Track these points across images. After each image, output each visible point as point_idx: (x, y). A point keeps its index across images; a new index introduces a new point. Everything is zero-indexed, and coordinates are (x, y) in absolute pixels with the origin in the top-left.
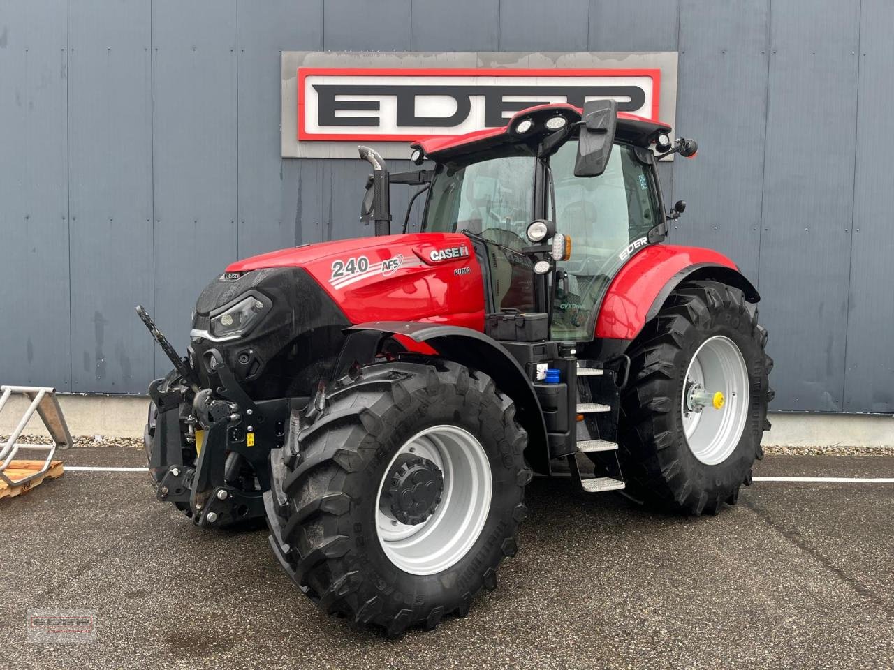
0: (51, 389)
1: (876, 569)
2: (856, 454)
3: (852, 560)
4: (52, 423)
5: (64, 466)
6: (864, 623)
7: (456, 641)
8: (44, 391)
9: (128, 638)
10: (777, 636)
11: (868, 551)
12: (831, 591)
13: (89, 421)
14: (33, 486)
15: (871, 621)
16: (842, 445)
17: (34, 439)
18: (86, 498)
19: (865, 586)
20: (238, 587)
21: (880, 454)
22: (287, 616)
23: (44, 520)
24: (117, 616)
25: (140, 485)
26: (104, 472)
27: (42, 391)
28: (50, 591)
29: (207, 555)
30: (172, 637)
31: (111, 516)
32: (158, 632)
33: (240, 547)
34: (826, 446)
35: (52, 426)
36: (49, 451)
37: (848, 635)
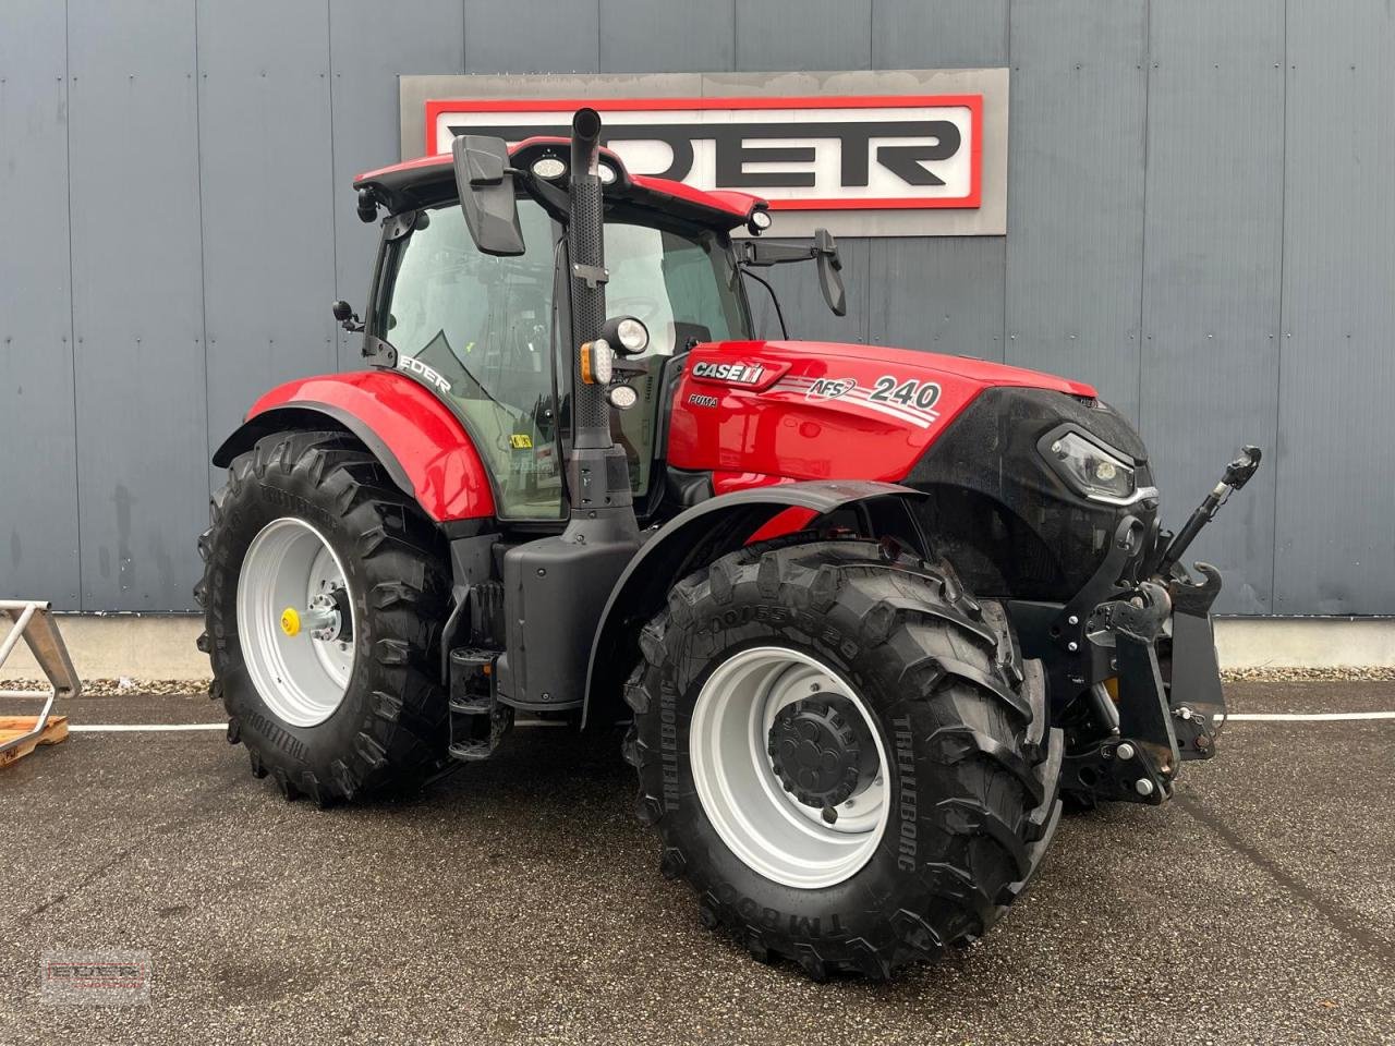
0: (44, 604)
1: (1308, 848)
2: (1295, 679)
3: (1274, 835)
4: (48, 657)
5: (69, 723)
6: (1282, 926)
7: (660, 966)
8: (34, 607)
9: (157, 976)
10: (1147, 947)
11: (1300, 821)
12: (1236, 880)
13: (109, 655)
14: (20, 755)
15: (1292, 923)
16: (1271, 665)
17: (25, 685)
18: (101, 772)
19: (1291, 873)
20: (332, 898)
21: (1331, 678)
22: (404, 936)
23: (35, 804)
24: (142, 943)
25: (187, 750)
26: (131, 732)
27: (30, 606)
28: (41, 909)
29: (285, 852)
30: (225, 972)
31: (139, 797)
32: (204, 966)
33: (339, 840)
34: (1248, 668)
35: (49, 662)
36: (44, 700)
37: (1256, 944)
